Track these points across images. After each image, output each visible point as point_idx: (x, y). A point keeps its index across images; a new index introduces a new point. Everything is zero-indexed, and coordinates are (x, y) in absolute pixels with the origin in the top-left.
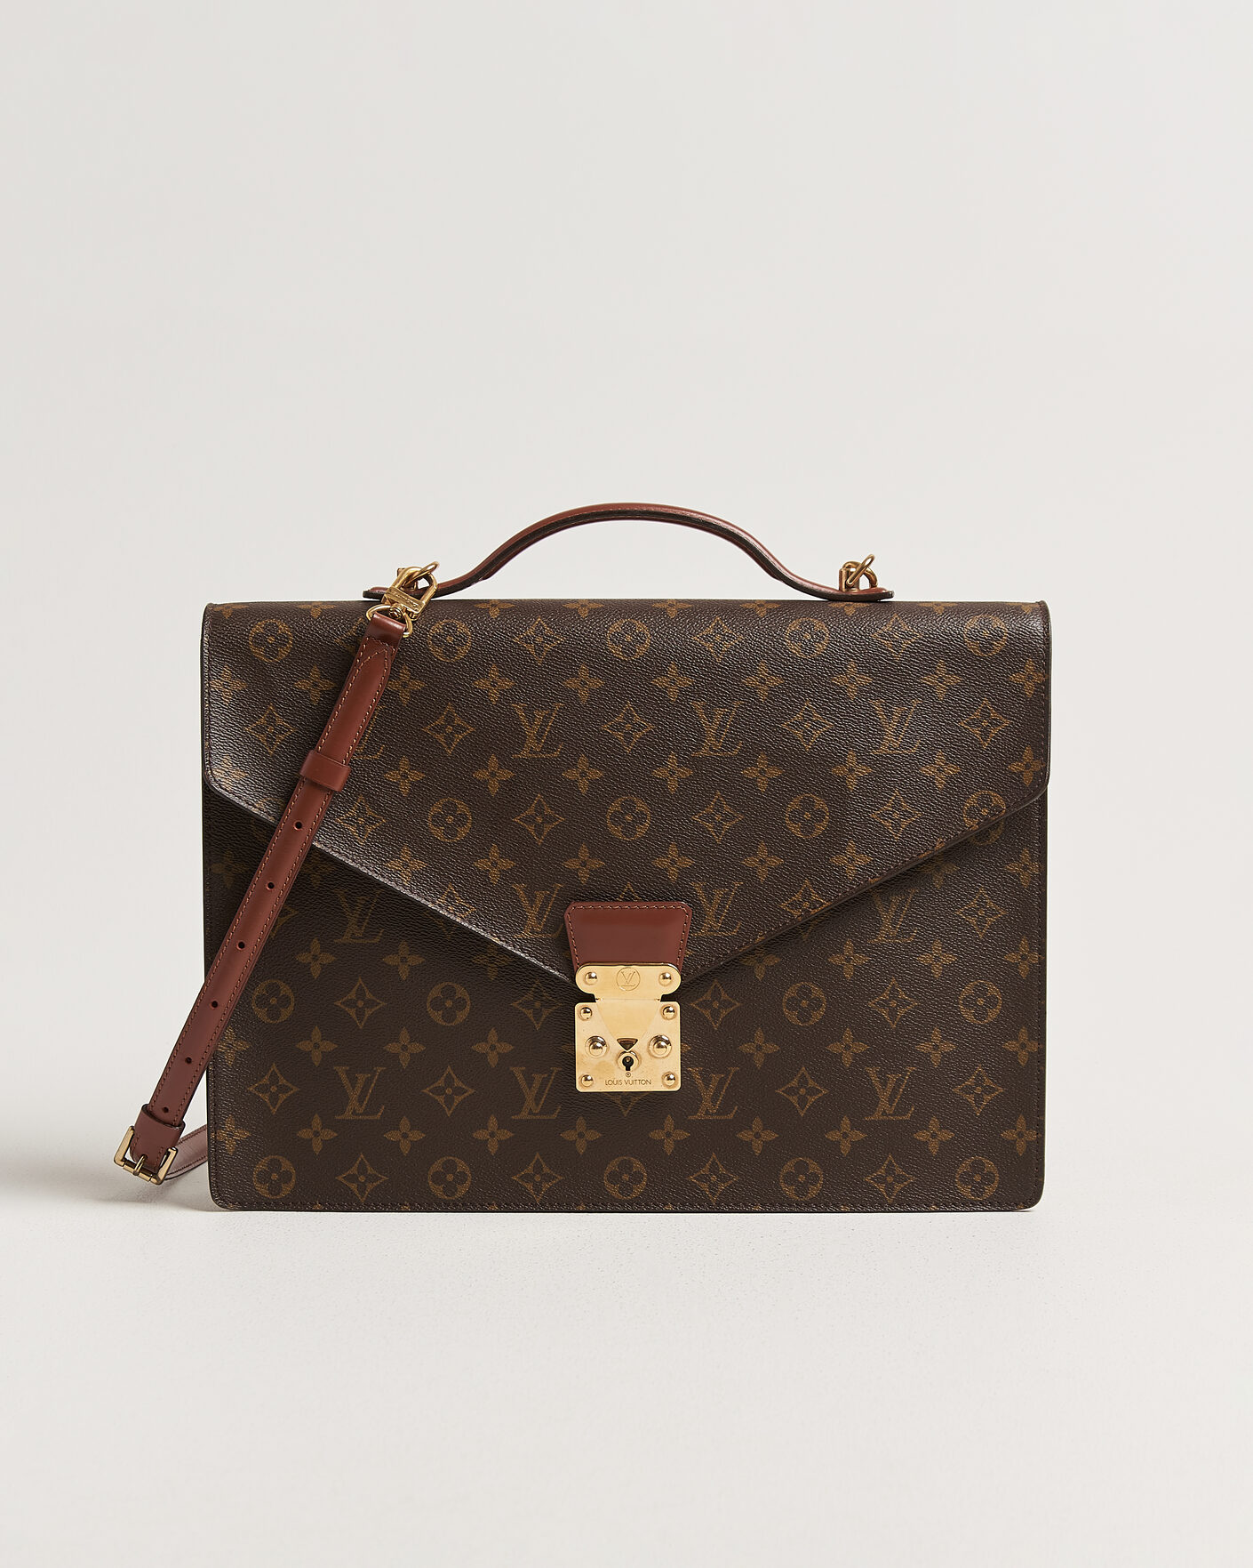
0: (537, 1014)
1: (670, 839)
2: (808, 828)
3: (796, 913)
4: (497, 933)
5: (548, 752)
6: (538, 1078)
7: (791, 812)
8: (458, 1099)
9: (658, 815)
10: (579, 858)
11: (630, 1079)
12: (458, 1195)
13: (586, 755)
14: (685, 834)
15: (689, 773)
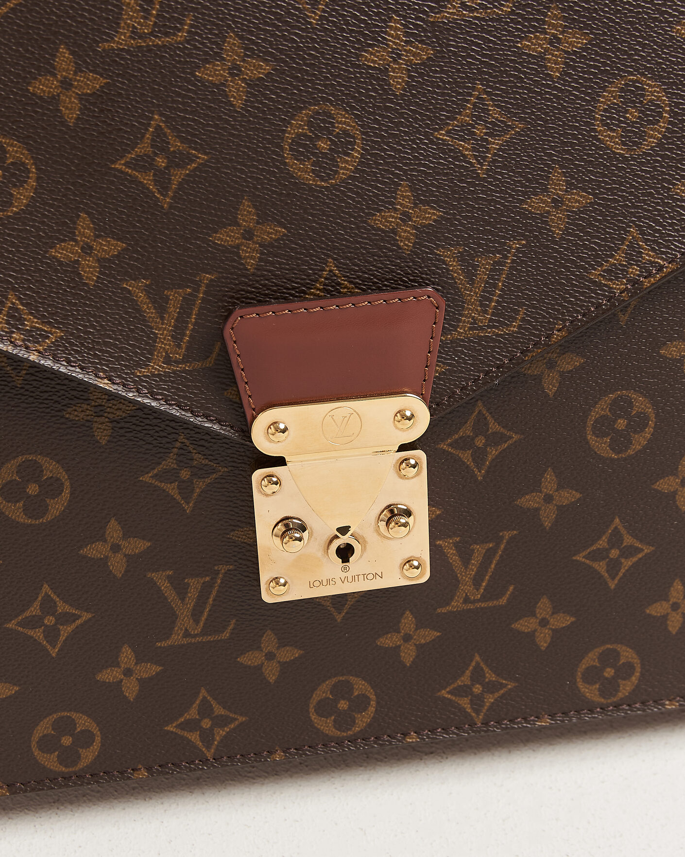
0: (186, 489)
1: (398, 176)
2: (634, 136)
3: (617, 287)
4: (104, 371)
5: (167, 34)
6: (195, 585)
7: (605, 110)
8: (66, 631)
9: (376, 134)
10: (239, 225)
11: (349, 574)
12: (82, 764)
13: (237, 36)
14: (424, 165)
15: (425, 53)
